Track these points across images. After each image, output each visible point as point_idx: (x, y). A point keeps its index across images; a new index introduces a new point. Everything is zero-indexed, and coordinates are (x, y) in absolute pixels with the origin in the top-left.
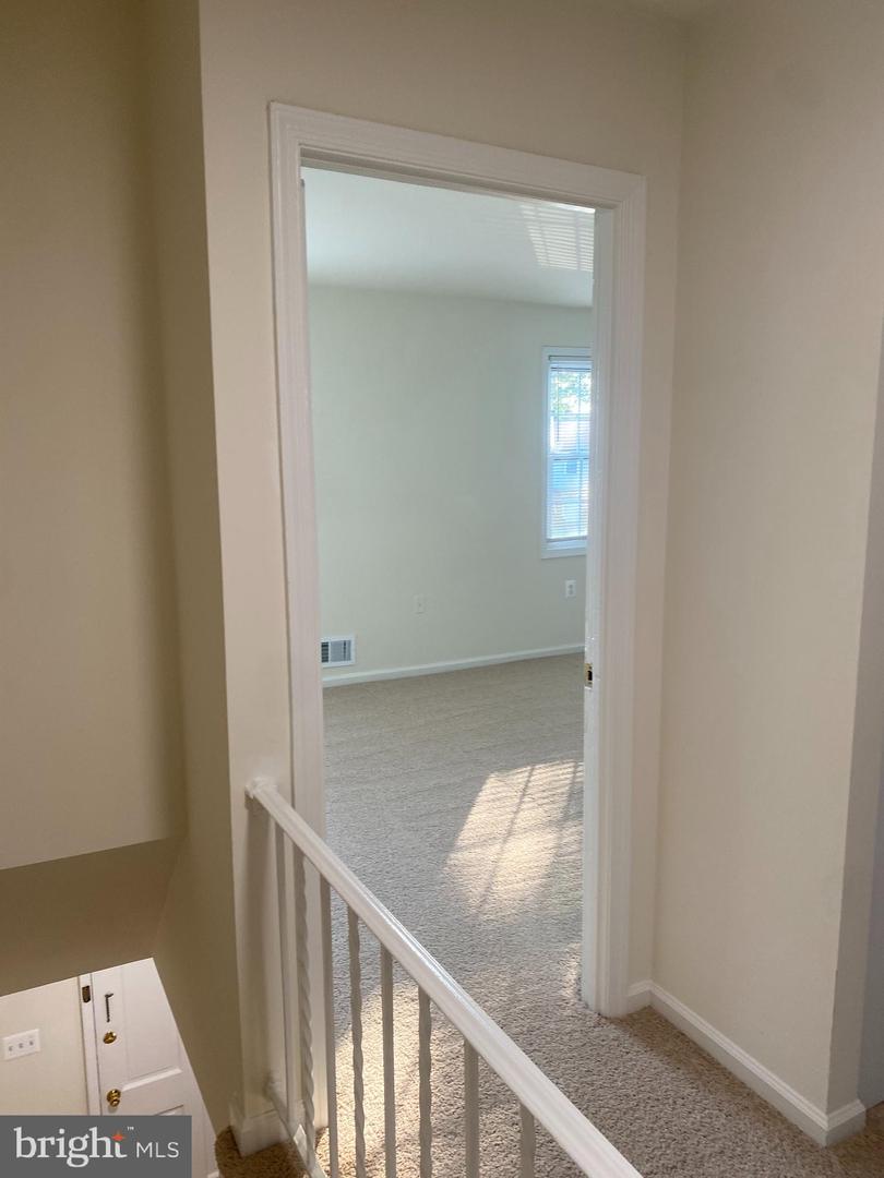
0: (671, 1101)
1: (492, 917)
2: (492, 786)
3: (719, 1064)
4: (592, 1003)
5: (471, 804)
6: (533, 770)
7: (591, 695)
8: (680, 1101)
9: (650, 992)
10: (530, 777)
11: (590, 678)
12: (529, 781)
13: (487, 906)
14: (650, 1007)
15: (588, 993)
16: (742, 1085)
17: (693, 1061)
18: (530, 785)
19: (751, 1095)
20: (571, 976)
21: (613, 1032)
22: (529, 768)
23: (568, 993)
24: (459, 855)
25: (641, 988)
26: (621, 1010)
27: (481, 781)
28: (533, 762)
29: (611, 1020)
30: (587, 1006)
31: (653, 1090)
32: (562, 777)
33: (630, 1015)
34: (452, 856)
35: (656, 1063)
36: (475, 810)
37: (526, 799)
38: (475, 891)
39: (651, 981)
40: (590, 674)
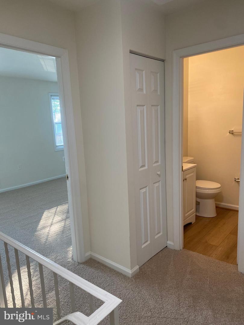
0: (97, 278)
1: (48, 246)
2: (46, 214)
3: (107, 266)
4: (76, 261)
5: (40, 219)
6: (57, 208)
7: (69, 182)
8: (99, 277)
9: (90, 254)
10: (56, 210)
11: (68, 178)
12: (56, 211)
13: (47, 244)
14: (91, 258)
15: (75, 259)
16: (113, 270)
17: (101, 267)
18: (57, 211)
19: (115, 271)
20: (71, 256)
21: (82, 266)
22: (56, 207)
23: (70, 260)
24: (38, 233)
25: (88, 254)
26: (84, 260)
27: (43, 213)
28: (57, 206)
29: (81, 263)
30: (75, 262)
31: (92, 276)
32: (65, 208)
33: (86, 261)
34: (36, 233)
35: (93, 270)
36: (41, 221)
37: (56, 215)
38: (43, 240)
39: (90, 252)
40: (68, 177)
